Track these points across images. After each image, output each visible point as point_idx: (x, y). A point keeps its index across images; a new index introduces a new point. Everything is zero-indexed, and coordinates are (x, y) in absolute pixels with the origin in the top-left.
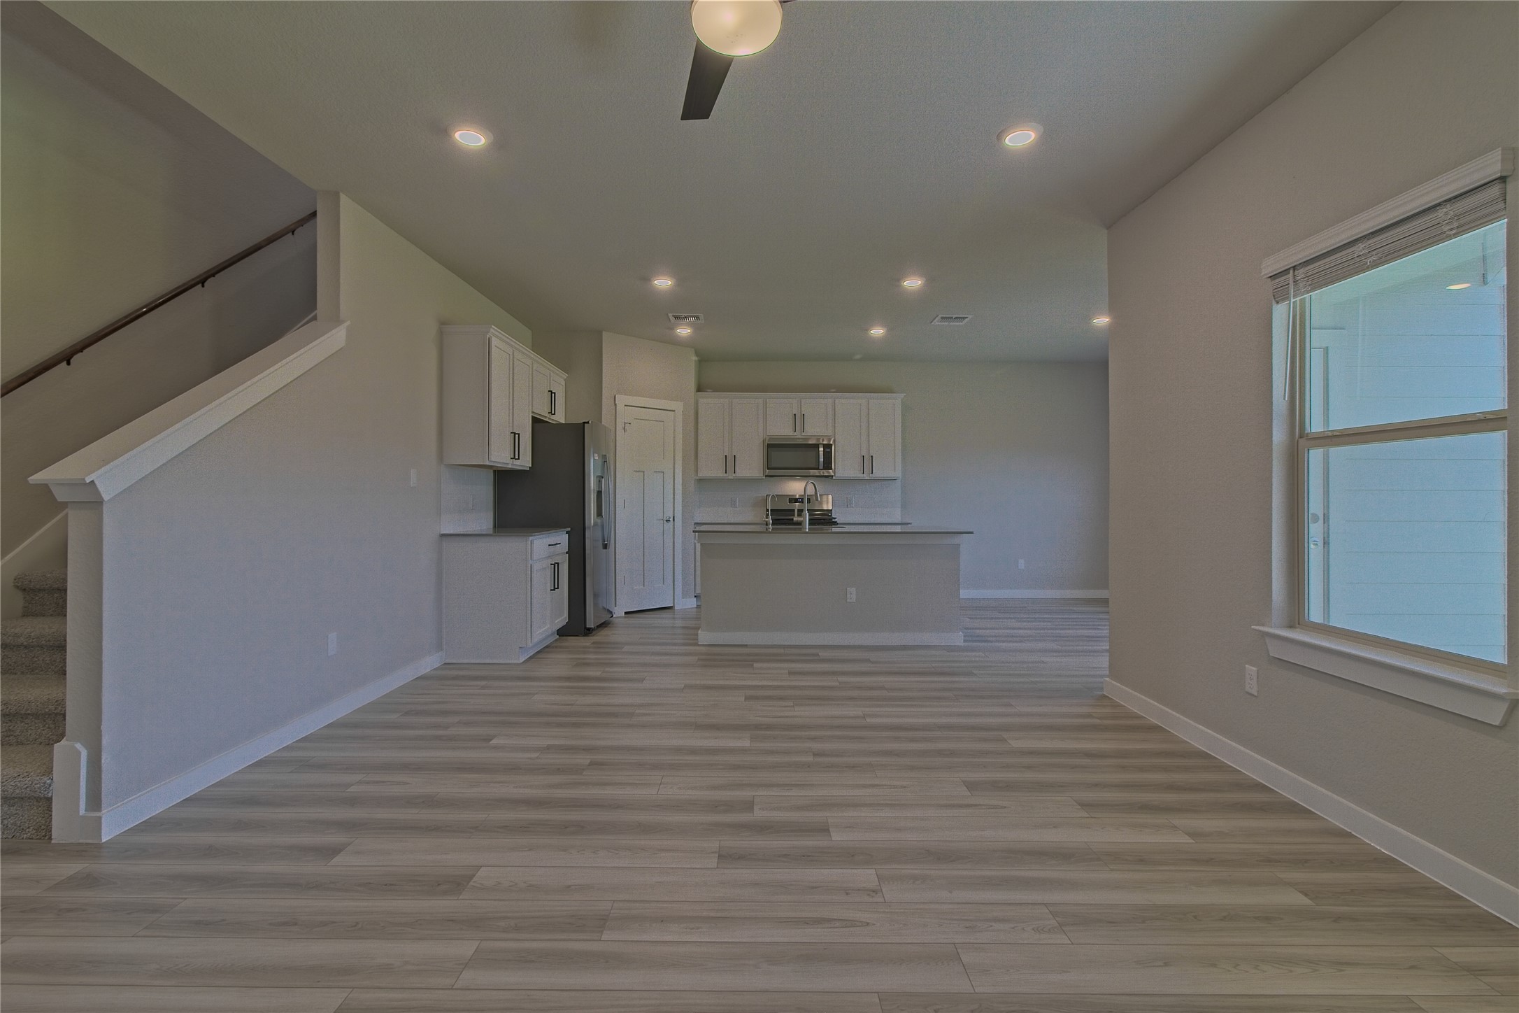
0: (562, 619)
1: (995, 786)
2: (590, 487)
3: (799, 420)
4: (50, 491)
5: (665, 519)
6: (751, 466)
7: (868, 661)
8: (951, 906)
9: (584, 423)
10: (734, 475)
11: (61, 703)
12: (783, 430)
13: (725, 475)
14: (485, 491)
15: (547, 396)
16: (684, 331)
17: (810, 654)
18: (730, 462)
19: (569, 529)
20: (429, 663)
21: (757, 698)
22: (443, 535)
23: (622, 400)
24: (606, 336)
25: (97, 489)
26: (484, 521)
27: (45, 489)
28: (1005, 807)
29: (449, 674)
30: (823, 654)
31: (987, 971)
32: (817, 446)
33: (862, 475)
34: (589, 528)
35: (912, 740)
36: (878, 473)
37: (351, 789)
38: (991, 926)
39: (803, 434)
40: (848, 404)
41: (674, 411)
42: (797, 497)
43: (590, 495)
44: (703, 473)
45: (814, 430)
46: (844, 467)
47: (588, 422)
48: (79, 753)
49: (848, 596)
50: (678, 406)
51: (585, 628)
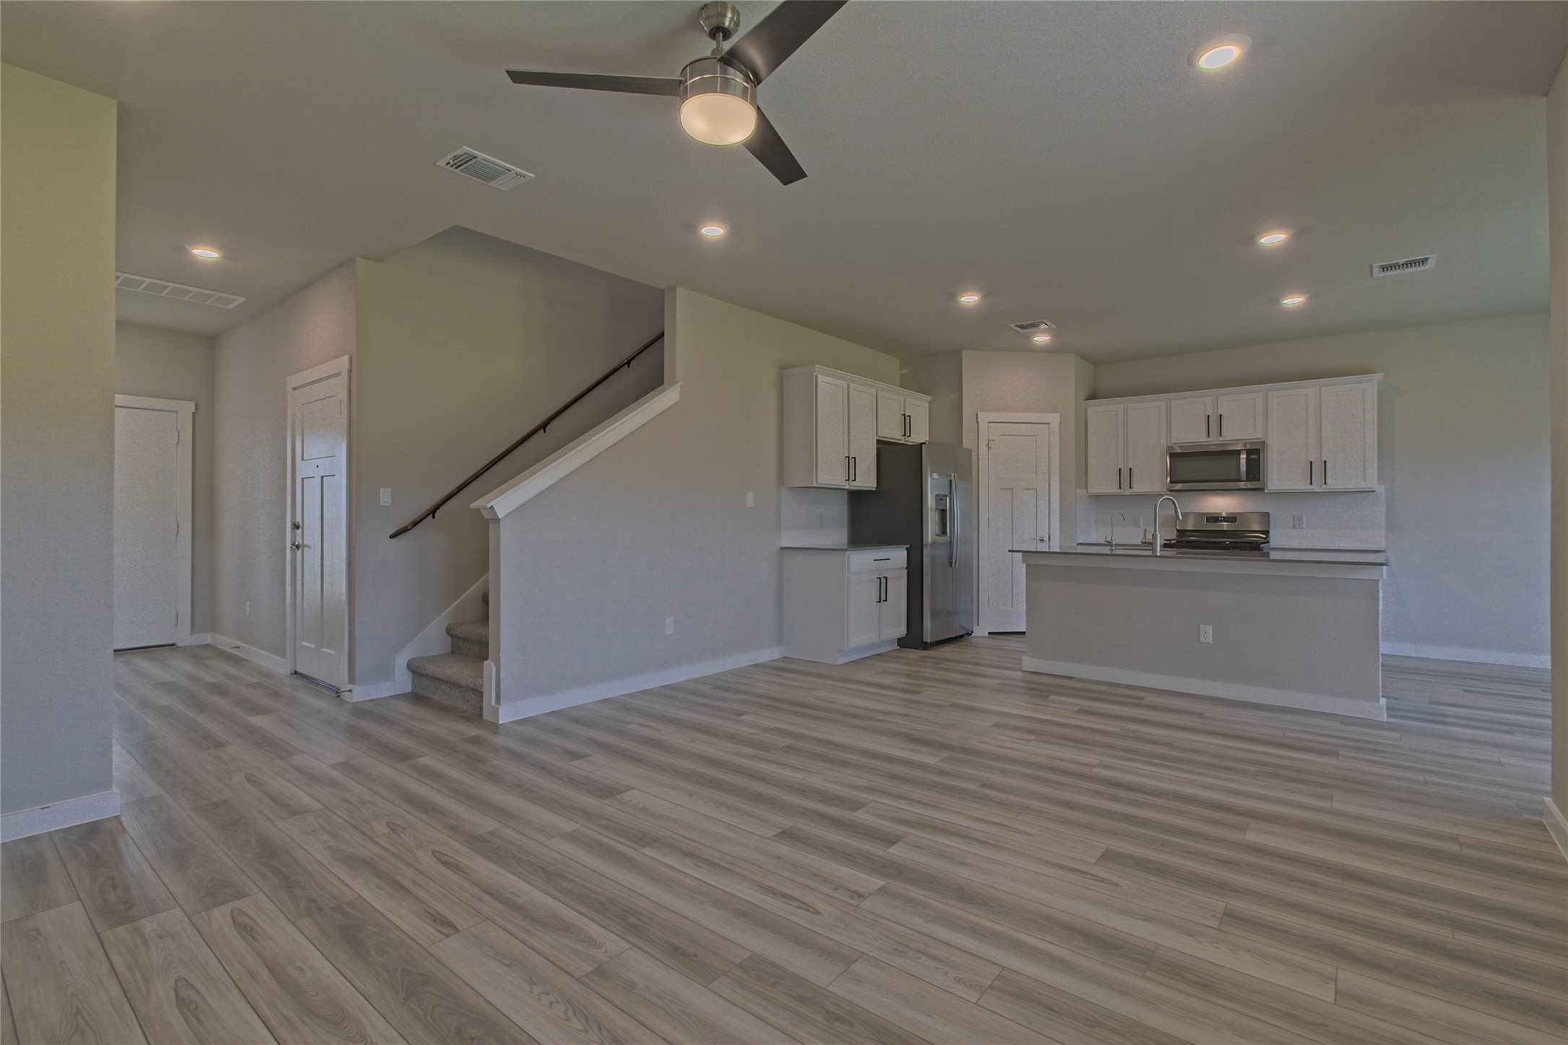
0: (901, 631)
1: (1142, 865)
2: (927, 505)
3: (1214, 422)
4: (480, 511)
5: (1038, 538)
6: (1152, 478)
7: (1201, 715)
8: (908, 931)
9: (922, 444)
10: (1130, 490)
11: (487, 637)
12: (1192, 434)
13: (1120, 491)
14: (840, 510)
15: (900, 420)
16: (1041, 339)
17: (1132, 695)
18: (1125, 476)
19: (908, 546)
20: (768, 655)
21: (1004, 726)
22: (782, 548)
23: (984, 417)
24: (965, 354)
25: (495, 511)
26: (839, 537)
27: (478, 511)
28: (1117, 885)
29: (785, 667)
30: (1150, 699)
31: (860, 981)
32: (1238, 453)
33: (1310, 487)
34: (926, 545)
35: (1115, 799)
36: (1334, 483)
37: (629, 726)
38: (920, 958)
39: (1221, 439)
40: (1284, 397)
41: (1049, 424)
42: (1224, 515)
43: (927, 514)
44: (1095, 489)
45: (1237, 433)
46: (1277, 476)
47: (925, 443)
48: (492, 669)
49: (1201, 636)
50: (1054, 418)
51: (923, 642)
